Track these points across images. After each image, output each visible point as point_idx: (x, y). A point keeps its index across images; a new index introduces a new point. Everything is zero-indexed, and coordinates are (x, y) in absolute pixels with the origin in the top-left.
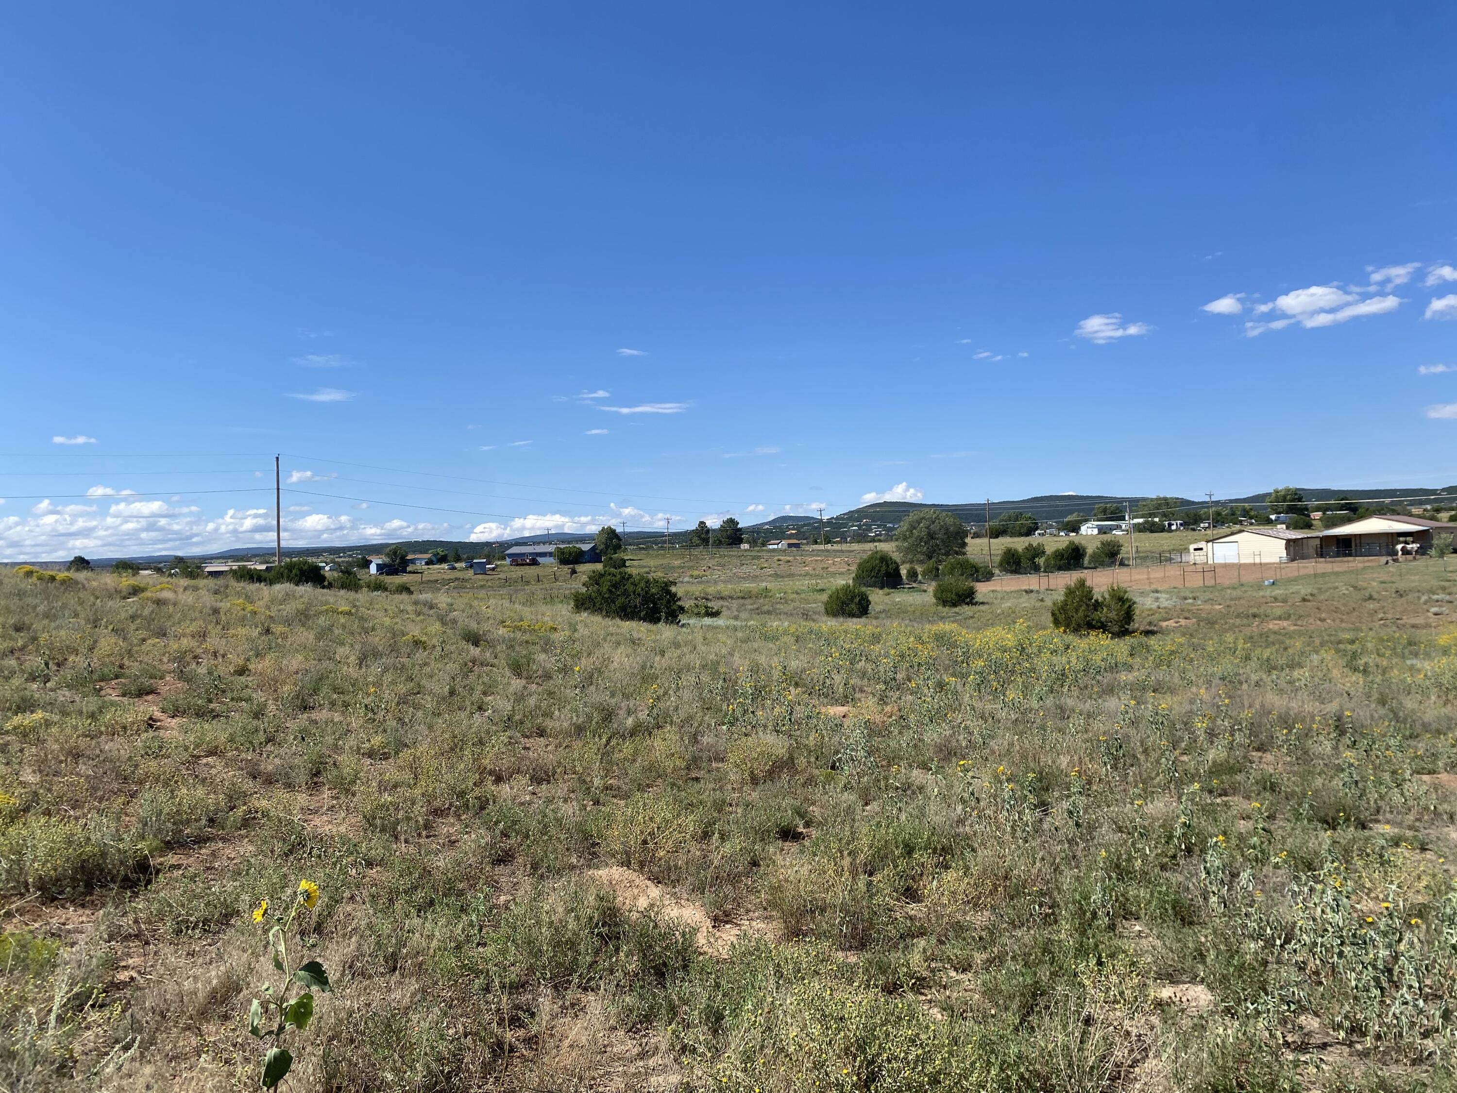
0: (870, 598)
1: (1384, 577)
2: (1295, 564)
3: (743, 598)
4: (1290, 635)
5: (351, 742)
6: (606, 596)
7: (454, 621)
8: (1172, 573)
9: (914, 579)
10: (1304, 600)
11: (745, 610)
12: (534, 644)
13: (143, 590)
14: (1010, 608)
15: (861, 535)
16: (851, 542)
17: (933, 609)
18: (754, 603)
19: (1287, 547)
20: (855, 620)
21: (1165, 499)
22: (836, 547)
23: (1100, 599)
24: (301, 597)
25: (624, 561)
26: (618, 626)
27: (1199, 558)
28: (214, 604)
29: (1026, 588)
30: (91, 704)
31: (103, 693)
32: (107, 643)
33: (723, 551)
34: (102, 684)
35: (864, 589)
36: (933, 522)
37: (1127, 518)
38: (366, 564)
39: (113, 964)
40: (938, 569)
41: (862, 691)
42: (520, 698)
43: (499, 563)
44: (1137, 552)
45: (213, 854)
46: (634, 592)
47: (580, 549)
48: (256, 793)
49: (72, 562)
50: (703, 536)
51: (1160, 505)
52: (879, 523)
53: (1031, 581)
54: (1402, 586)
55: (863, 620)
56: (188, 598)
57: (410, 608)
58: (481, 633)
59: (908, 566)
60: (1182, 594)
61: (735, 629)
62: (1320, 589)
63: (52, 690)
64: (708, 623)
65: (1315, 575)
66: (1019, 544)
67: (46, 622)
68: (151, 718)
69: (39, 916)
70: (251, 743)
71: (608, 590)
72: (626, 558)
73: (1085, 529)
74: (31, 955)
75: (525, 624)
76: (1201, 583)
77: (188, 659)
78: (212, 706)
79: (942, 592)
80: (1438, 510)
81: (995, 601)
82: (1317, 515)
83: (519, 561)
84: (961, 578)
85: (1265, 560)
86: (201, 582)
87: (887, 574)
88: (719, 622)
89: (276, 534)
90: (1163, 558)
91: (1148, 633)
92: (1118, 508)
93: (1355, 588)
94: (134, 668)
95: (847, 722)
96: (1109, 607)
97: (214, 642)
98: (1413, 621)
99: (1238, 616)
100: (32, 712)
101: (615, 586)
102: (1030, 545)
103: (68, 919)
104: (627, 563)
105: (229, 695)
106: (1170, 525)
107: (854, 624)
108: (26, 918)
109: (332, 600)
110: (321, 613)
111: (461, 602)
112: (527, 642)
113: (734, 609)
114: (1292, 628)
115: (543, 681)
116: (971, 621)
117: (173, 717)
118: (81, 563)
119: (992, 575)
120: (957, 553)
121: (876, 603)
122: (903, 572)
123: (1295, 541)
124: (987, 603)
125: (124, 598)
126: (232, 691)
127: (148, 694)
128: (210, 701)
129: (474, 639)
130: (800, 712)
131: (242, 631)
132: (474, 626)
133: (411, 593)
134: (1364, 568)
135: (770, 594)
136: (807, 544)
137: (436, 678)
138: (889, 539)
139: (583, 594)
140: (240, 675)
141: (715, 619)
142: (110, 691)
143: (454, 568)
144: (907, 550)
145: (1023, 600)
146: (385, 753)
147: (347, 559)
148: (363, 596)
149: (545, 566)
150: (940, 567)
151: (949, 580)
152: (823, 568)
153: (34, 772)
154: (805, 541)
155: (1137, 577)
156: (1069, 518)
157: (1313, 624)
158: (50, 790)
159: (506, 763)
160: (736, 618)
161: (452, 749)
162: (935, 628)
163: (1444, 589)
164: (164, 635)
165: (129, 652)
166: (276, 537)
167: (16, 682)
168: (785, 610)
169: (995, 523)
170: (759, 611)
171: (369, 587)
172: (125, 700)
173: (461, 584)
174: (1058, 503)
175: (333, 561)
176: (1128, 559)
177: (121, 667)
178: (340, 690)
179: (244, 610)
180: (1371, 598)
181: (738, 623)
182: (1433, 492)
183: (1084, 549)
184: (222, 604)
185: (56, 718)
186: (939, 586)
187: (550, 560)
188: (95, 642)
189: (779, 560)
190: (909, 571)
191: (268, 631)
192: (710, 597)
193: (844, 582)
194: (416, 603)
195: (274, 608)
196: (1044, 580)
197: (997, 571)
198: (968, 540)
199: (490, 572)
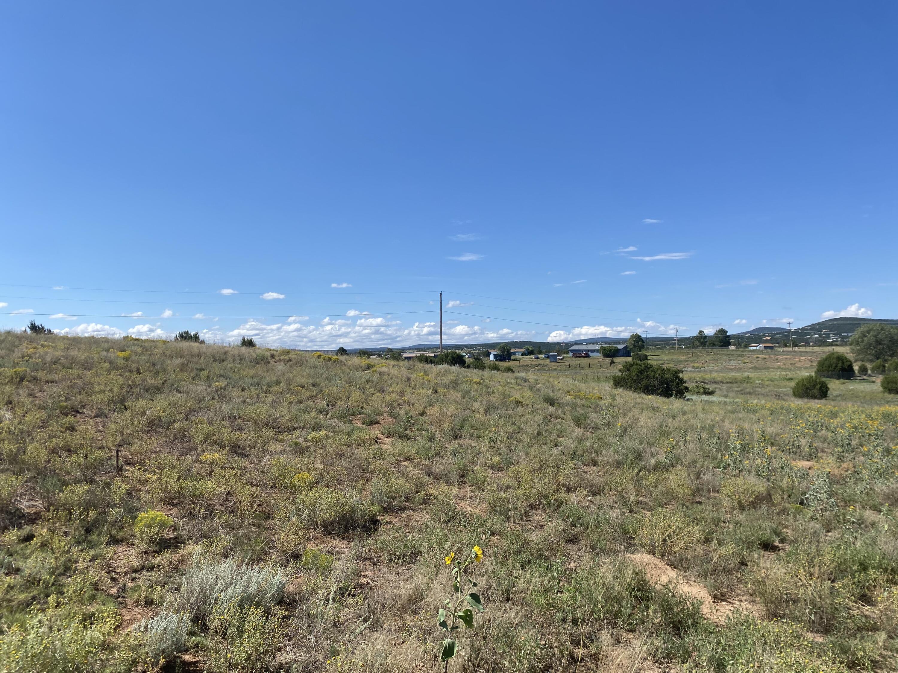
0: (829, 386)
3: (731, 383)
5: (481, 459)
6: (635, 378)
7: (539, 390)
9: (864, 373)
11: (732, 391)
12: (590, 407)
13: (373, 366)
15: (821, 341)
16: (813, 346)
17: (881, 395)
18: (739, 387)
20: (816, 401)
22: (802, 349)
24: (453, 372)
25: (647, 356)
26: (643, 398)
28: (408, 375)
30: (348, 428)
31: (353, 422)
32: (356, 395)
33: (716, 351)
34: (353, 417)
35: (824, 379)
36: (880, 332)
38: (488, 354)
39: (358, 573)
40: (884, 367)
41: (823, 451)
42: (581, 440)
43: (565, 355)
45: (408, 517)
46: (654, 376)
47: (616, 347)
48: (430, 484)
49: (338, 350)
50: (702, 340)
52: (836, 332)
55: (823, 401)
56: (394, 371)
57: (513, 381)
58: (555, 398)
59: (859, 363)
61: (725, 403)
63: (329, 419)
64: (706, 399)
67: (327, 382)
68: (376, 437)
69: (323, 541)
70: (427, 455)
71: (636, 374)
72: (647, 354)
74: (320, 563)
75: (582, 394)
77: (395, 405)
78: (407, 432)
79: (888, 383)
83: (577, 354)
86: (401, 363)
87: (843, 369)
88: (713, 398)
89: (440, 336)
94: (368, 409)
95: (812, 473)
97: (407, 397)
100: (320, 430)
101: (641, 372)
103: (337, 545)
104: (648, 358)
105: (416, 427)
107: (816, 404)
108: (317, 541)
109: (470, 375)
110: (463, 382)
111: (543, 378)
112: (583, 405)
113: (724, 390)
115: (594, 431)
117: (387, 438)
118: (342, 351)
121: (834, 389)
122: (856, 368)
125: (364, 370)
126: (418, 425)
127: (375, 423)
128: (406, 430)
129: (551, 402)
130: (775, 463)
131: (422, 391)
132: (551, 394)
133: (513, 372)
135: (751, 381)
136: (779, 347)
137: (529, 424)
138: (844, 343)
139: (619, 377)
140: (422, 416)
141: (711, 396)
142: (357, 421)
143: (538, 358)
144: (859, 352)
146: (500, 467)
147: (477, 351)
148: (487, 373)
149: (594, 358)
150: (887, 365)
151: (894, 374)
152: (791, 364)
153: (321, 463)
154: (777, 345)
158: (328, 473)
159: (573, 480)
160: (726, 396)
161: (540, 469)
162: (882, 409)
164: (383, 391)
165: (366, 400)
166: (440, 338)
167: (313, 414)
168: (763, 392)
170: (743, 392)
171: (489, 368)
172: (364, 426)
173: (542, 368)
175: (469, 352)
177: (362, 408)
178: (475, 428)
179: (423, 379)
181: (727, 400)
184: (412, 375)
185: (331, 434)
186: (886, 378)
187: (598, 354)
188: (349, 394)
189: (758, 358)
190: (860, 367)
191: (436, 391)
192: (707, 382)
193: (808, 374)
194: (516, 378)
195: (439, 378)
199: (559, 361)
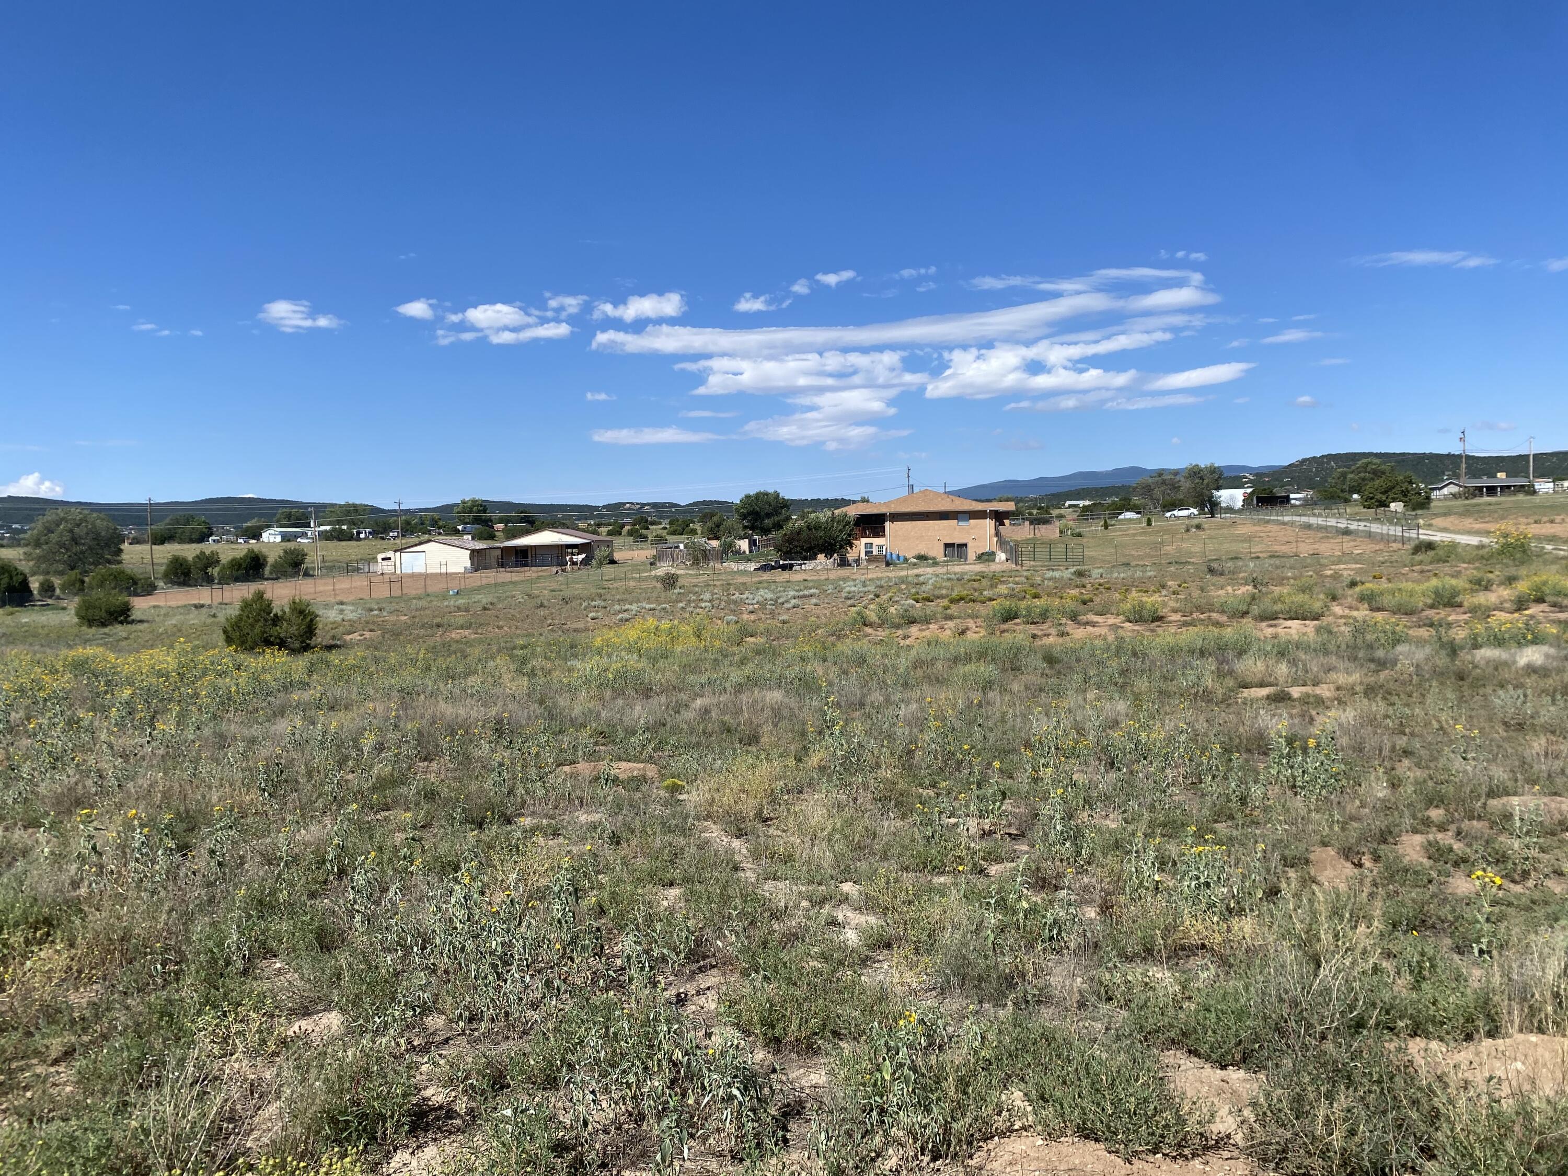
1: (555, 586)
2: (478, 574)
4: (469, 643)
8: (359, 583)
9: (49, 594)
10: (485, 609)
14: (175, 626)
17: (75, 630)
19: (472, 558)
21: (354, 505)
23: (280, 614)
27: (387, 567)
29: (196, 602)
36: (78, 525)
37: (312, 524)
40: (83, 582)
44: (323, 561)
51: (349, 512)
53: (203, 595)
54: (567, 593)
59: (41, 578)
60: (368, 606)
62: (499, 598)
65: (496, 585)
66: (189, 551)
73: (266, 536)
76: (387, 594)
79: (88, 609)
80: (599, 525)
81: (157, 619)
82: (501, 526)
84: (113, 592)
85: (451, 570)
87: (10, 589)
90: (350, 569)
91: (330, 648)
92: (303, 514)
93: (529, 596)
96: (289, 621)
98: (575, 626)
99: (423, 627)
102: (202, 553)
106: (359, 533)
114: (473, 636)
116: (124, 643)
119: (155, 588)
120: (109, 562)
122: (34, 585)
123: (479, 551)
124: (148, 621)
134: (538, 577)
138: (15, 543)
144: (39, 559)
145: (192, 616)
150: (86, 579)
151: (98, 594)
155: (321, 588)
156: (249, 524)
157: (492, 632)
162: (73, 653)
163: (600, 596)
169: (159, 527)
174: (237, 506)
176: (314, 569)
180: (542, 605)
182: (596, 508)
183: (265, 558)
186: (84, 601)
190: (42, 585)
196: (217, 593)
197: (161, 584)
198: (125, 546)
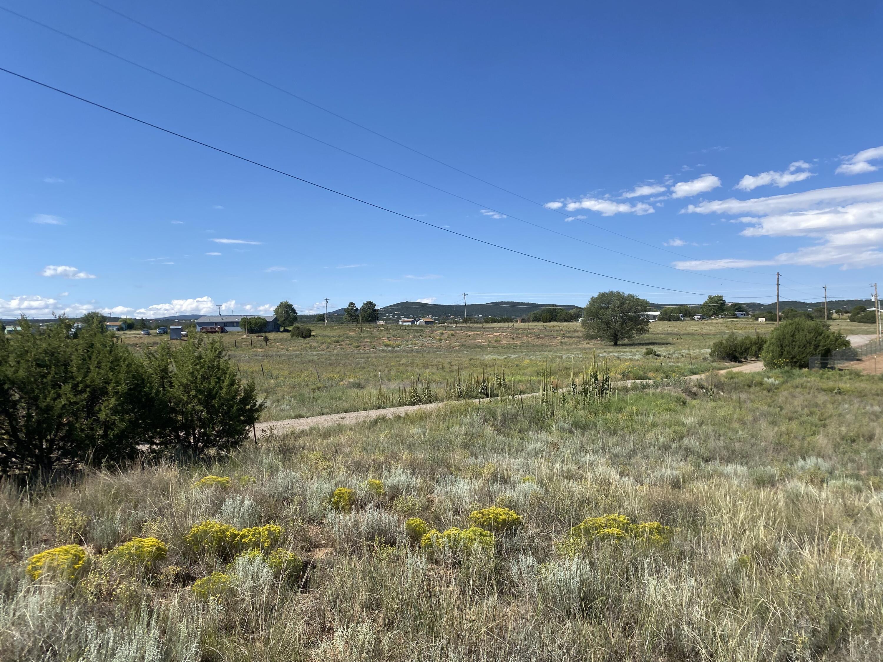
47: (264, 319)
50: (352, 314)
83: (210, 328)
143: (148, 334)
149: (232, 334)
187: (238, 329)
199: (183, 338)
